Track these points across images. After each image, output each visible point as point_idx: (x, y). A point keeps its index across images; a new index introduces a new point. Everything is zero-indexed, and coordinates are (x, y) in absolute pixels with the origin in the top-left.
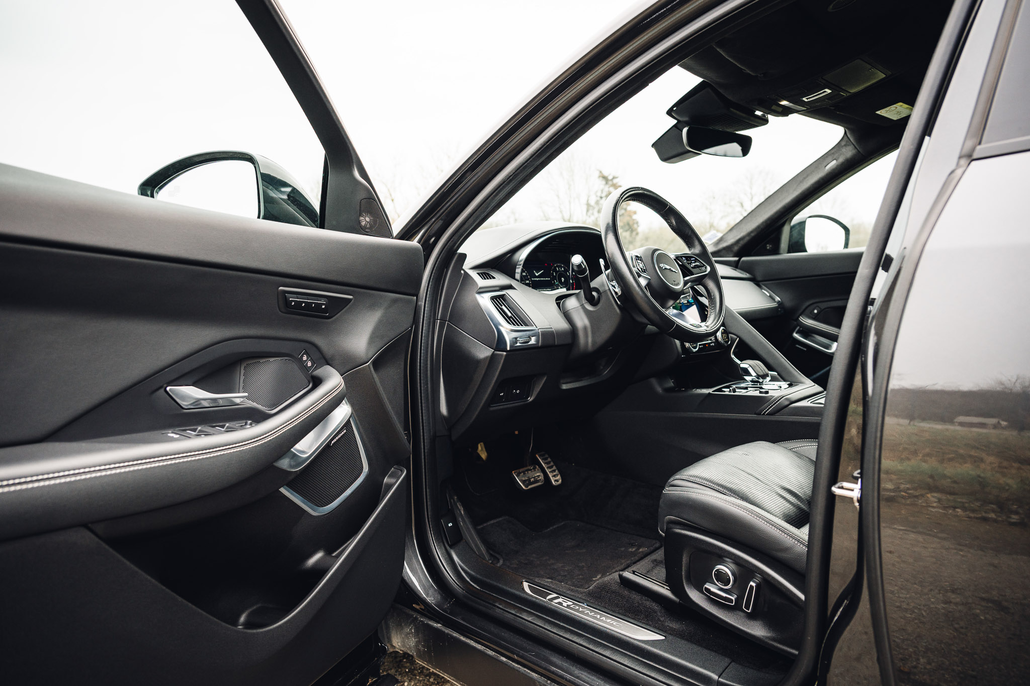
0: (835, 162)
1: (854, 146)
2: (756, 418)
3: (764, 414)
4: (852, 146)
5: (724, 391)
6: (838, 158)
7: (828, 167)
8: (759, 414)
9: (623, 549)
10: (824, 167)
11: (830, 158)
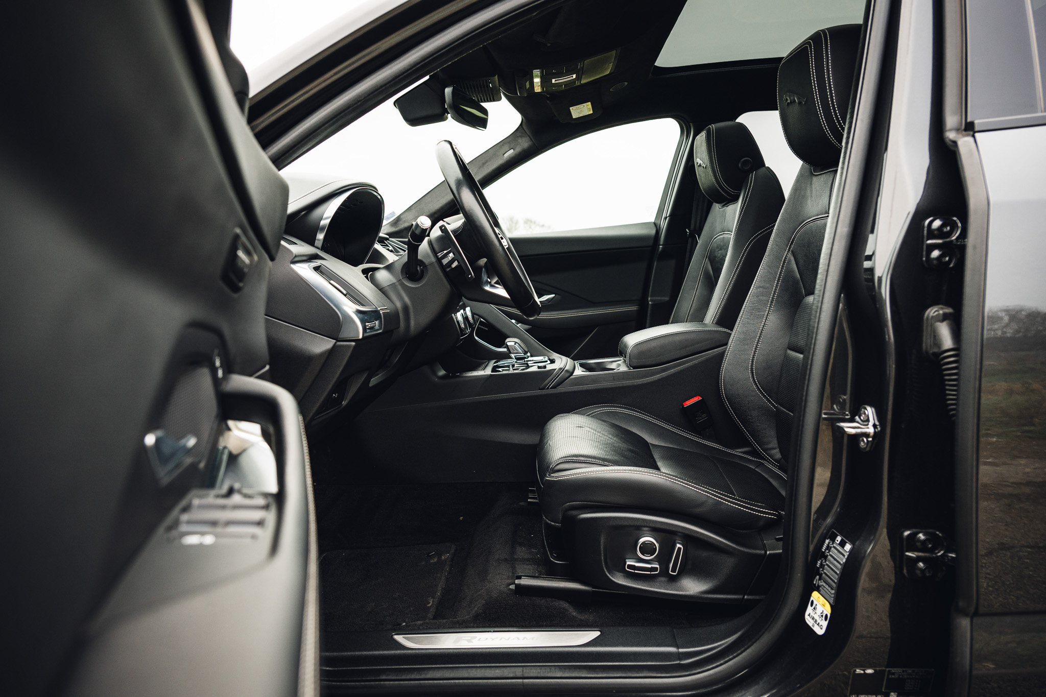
0: (512, 151)
1: (530, 138)
2: (540, 393)
3: (548, 388)
4: (528, 137)
5: (500, 371)
6: (515, 148)
7: (507, 155)
8: (543, 389)
9: (423, 563)
10: (502, 155)
11: (506, 147)
